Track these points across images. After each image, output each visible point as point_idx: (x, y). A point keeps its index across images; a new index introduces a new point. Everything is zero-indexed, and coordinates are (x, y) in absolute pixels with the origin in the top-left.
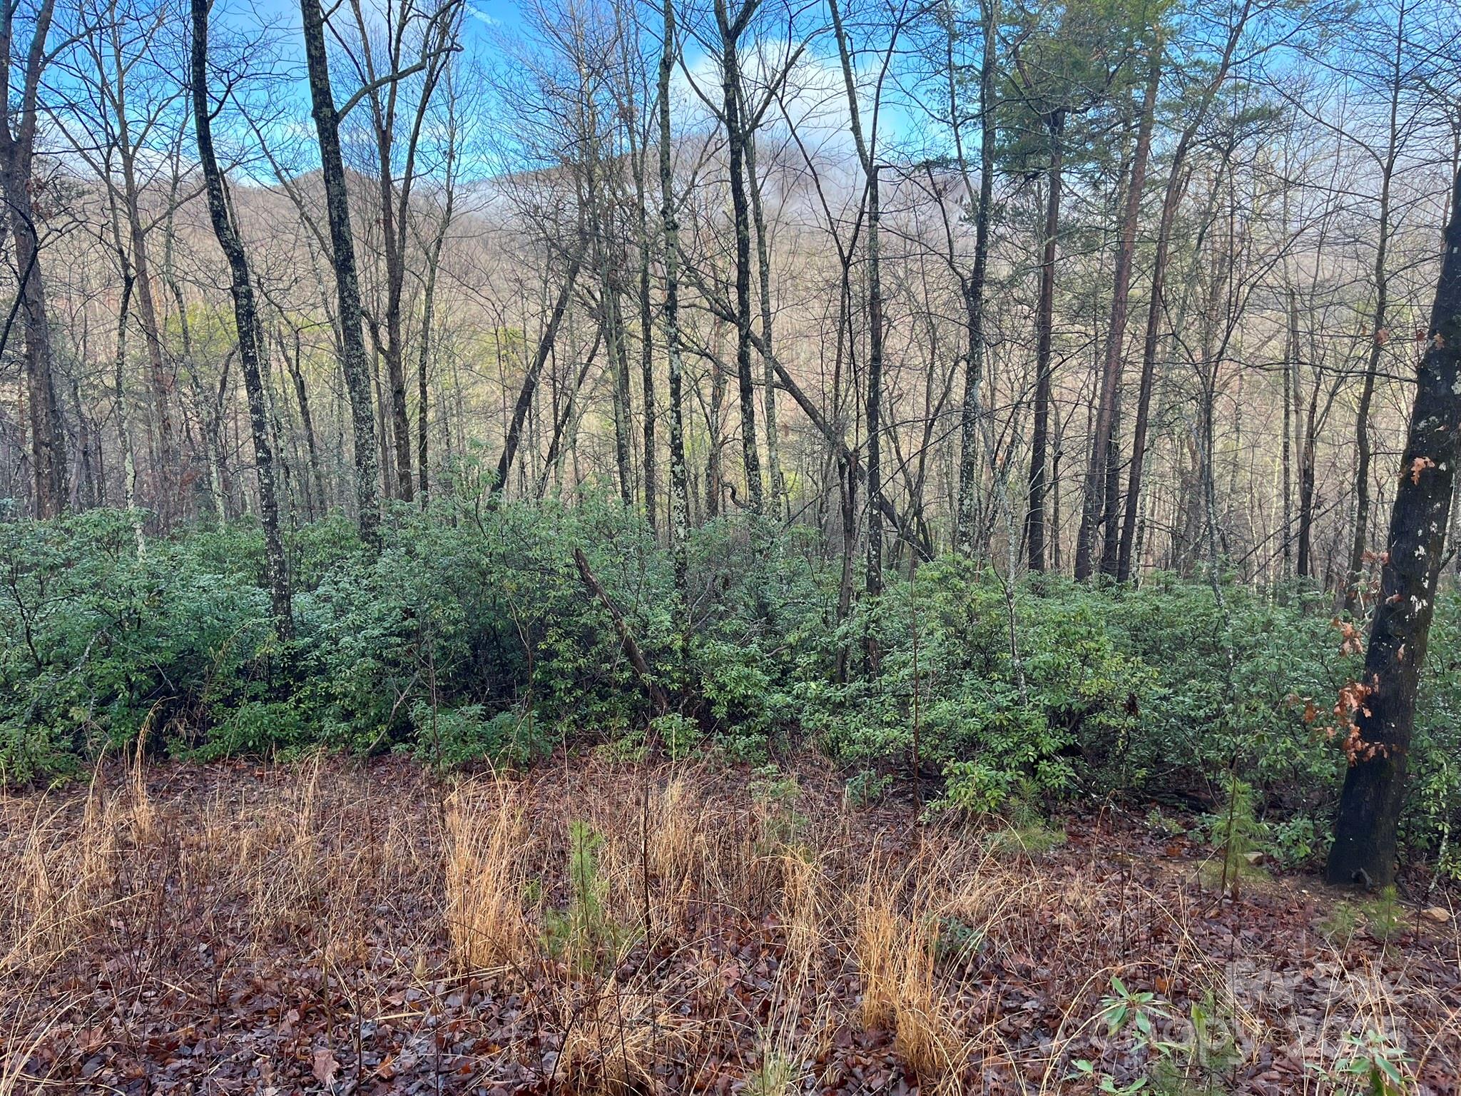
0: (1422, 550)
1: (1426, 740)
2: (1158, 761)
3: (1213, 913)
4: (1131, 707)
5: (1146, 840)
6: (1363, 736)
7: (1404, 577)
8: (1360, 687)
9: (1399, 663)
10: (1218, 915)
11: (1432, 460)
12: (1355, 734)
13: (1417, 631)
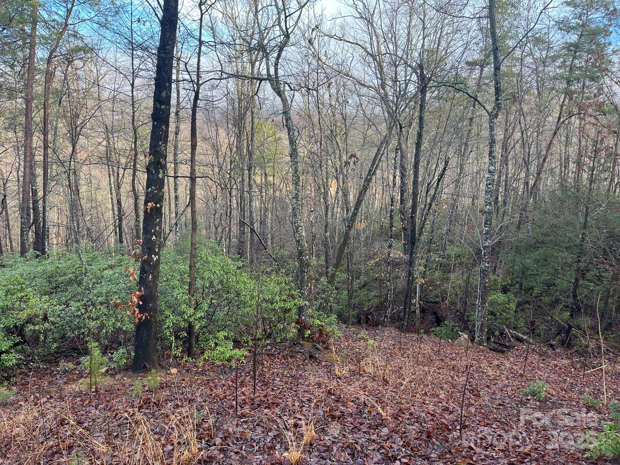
0: (154, 237)
1: (163, 307)
2: (63, 337)
3: (87, 402)
4: (45, 319)
5: (58, 377)
6: (140, 312)
7: (149, 248)
8: (138, 293)
9: (151, 282)
10: (90, 402)
11: (154, 203)
12: (137, 312)
13: (155, 268)
